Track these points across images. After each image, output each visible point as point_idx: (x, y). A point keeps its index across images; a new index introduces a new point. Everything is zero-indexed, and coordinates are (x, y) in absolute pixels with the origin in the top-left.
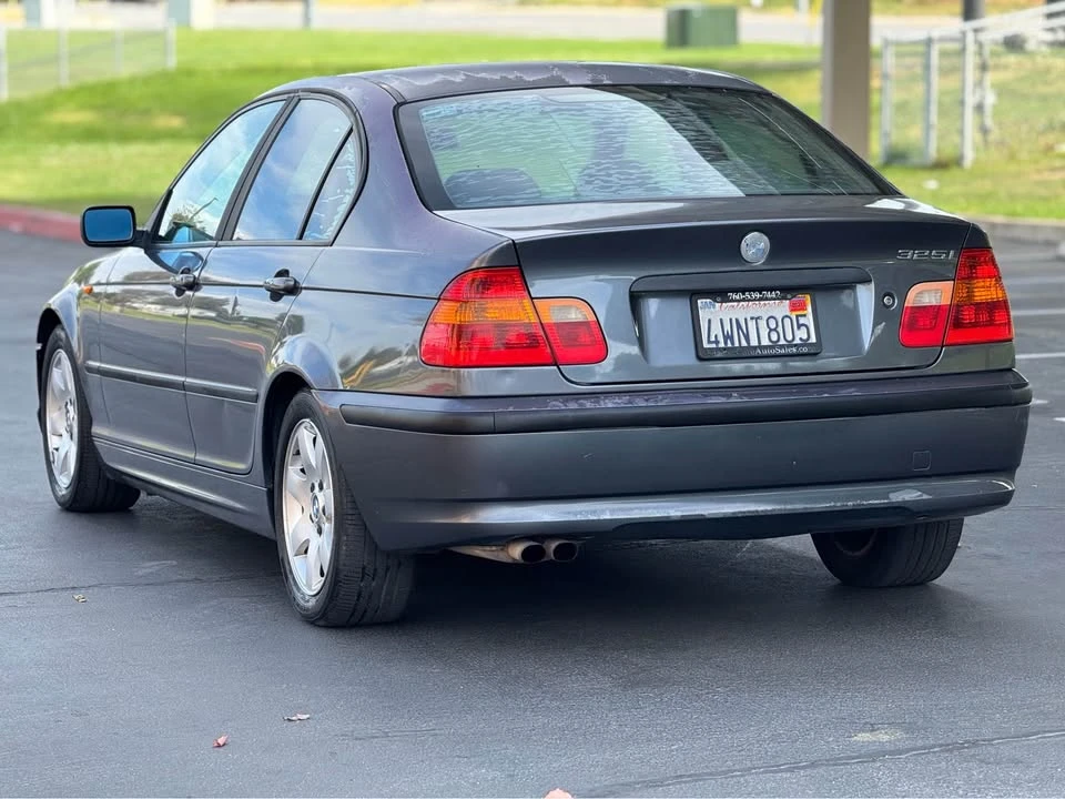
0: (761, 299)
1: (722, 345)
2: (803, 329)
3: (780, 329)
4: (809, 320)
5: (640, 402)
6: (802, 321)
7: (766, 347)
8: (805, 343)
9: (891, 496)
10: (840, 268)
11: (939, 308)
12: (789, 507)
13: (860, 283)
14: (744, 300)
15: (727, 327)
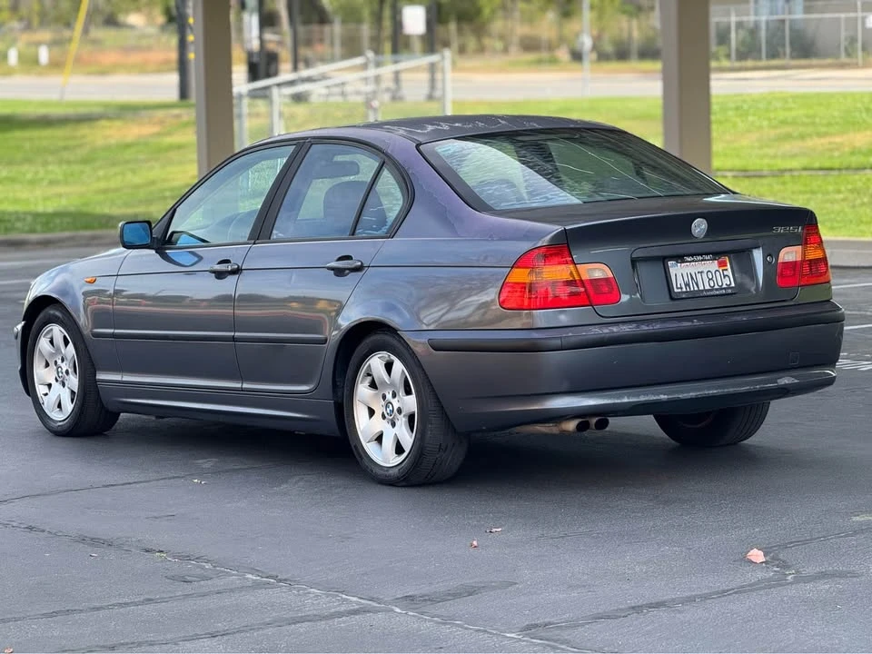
0: (702, 260)
1: (684, 290)
2: (727, 278)
3: (714, 279)
4: (729, 272)
5: (644, 328)
6: (725, 273)
7: (708, 290)
8: (729, 287)
9: (779, 381)
10: (743, 239)
11: (795, 263)
12: (726, 390)
13: (755, 248)
14: (693, 261)
15: (686, 279)
